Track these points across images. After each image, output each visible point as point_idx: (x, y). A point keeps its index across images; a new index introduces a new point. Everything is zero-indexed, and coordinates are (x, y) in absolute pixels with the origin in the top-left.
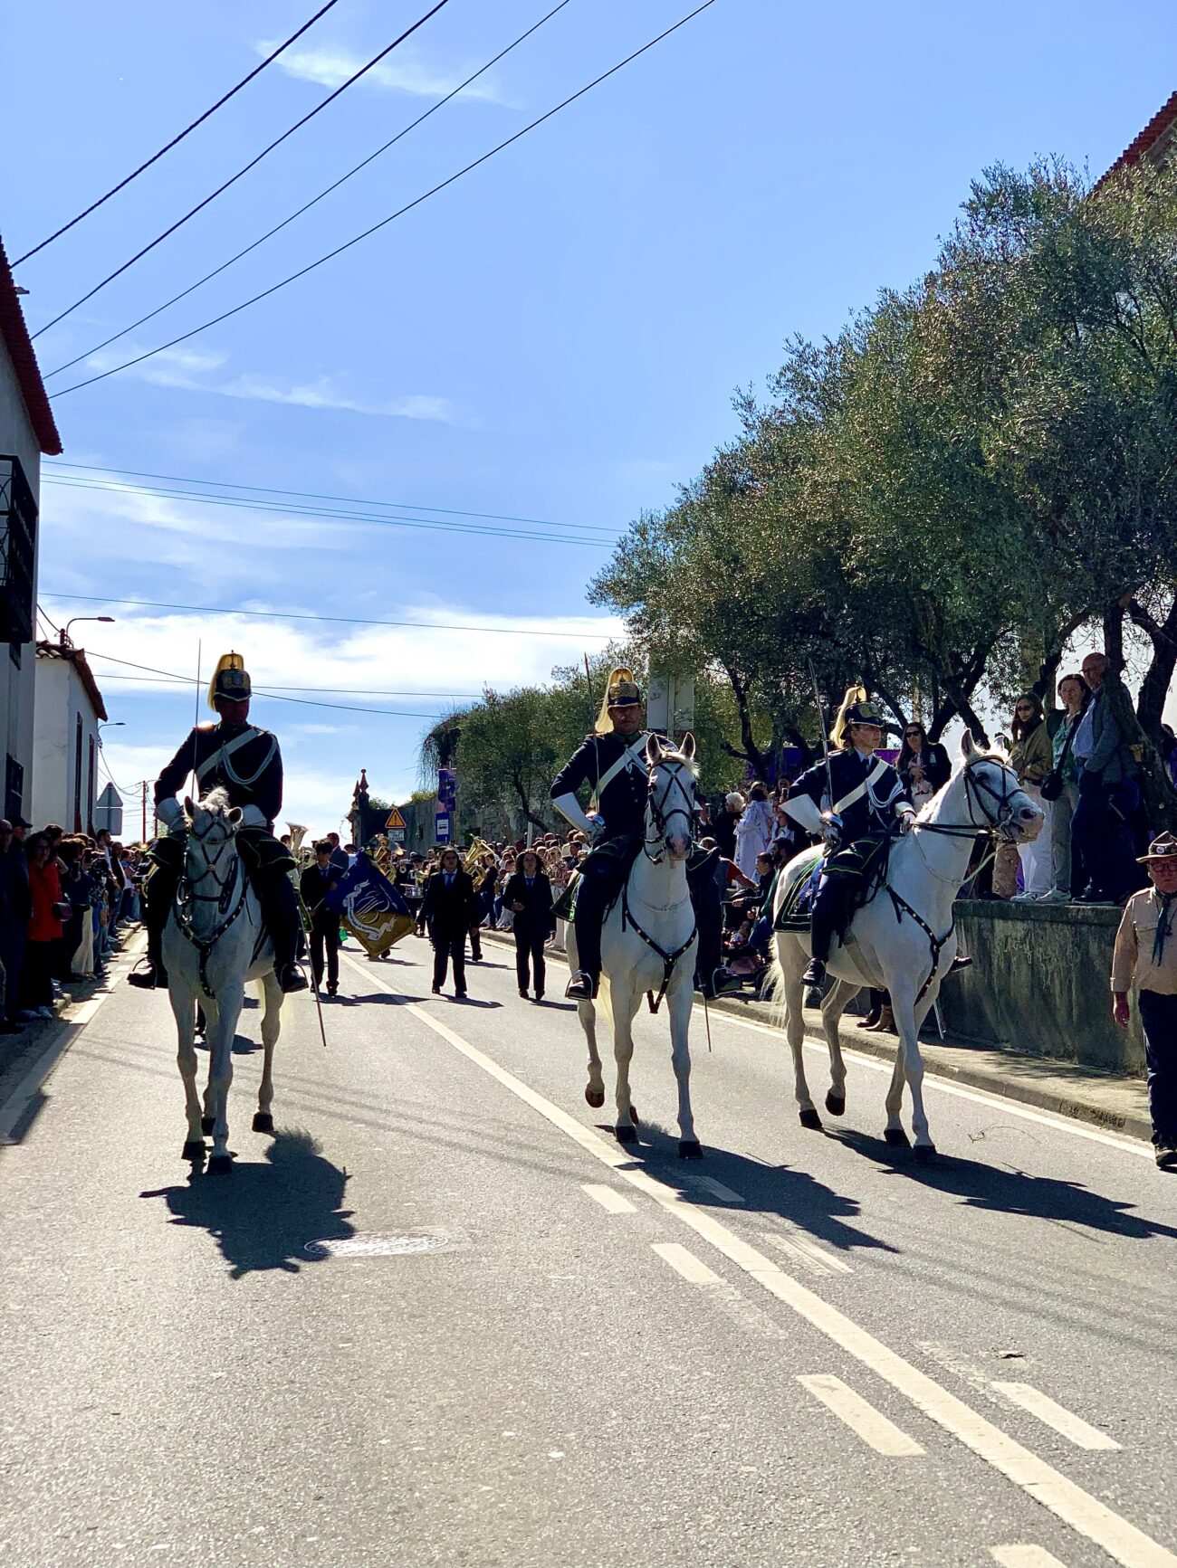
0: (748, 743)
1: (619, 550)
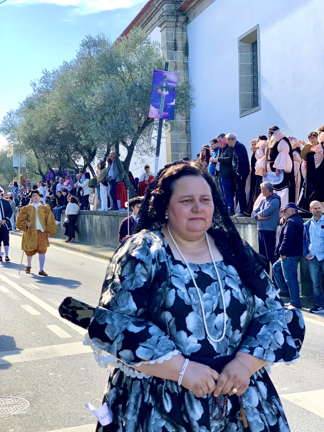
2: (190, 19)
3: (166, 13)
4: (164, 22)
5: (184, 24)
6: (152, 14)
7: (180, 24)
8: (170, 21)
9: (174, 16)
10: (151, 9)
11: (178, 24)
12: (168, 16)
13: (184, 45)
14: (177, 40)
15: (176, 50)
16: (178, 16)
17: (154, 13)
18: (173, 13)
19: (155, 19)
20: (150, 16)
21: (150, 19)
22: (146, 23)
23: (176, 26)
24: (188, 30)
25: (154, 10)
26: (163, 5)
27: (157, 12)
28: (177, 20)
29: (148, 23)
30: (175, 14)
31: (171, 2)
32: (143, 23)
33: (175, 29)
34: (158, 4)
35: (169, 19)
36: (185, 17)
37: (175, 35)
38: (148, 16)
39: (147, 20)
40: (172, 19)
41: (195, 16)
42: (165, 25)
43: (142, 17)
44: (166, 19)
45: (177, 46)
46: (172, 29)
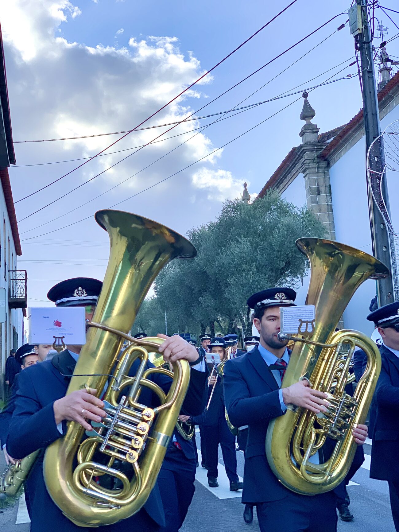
2: (331, 164)
3: (308, 161)
5: (326, 169)
6: (296, 160)
7: (323, 169)
8: (312, 168)
9: (315, 162)
10: (294, 157)
11: (319, 170)
12: (309, 163)
13: (327, 189)
14: (319, 184)
15: (319, 194)
16: (319, 162)
17: (298, 159)
18: (314, 160)
19: (298, 165)
20: (295, 162)
23: (318, 172)
24: (330, 174)
26: (305, 153)
27: (300, 159)
28: (318, 165)
29: (293, 168)
30: (316, 160)
31: (311, 150)
33: (317, 174)
34: (300, 152)
35: (311, 166)
36: (326, 162)
37: (318, 180)
40: (314, 166)
41: (335, 162)
42: (307, 172)
44: (307, 167)
45: (320, 190)
46: (315, 174)
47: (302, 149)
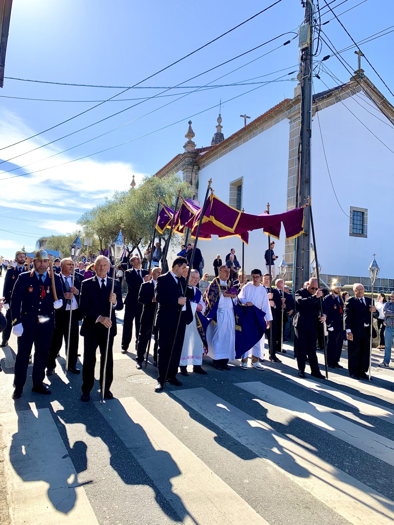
0: (101, 249)
1: (82, 216)
2: (200, 168)
3: (187, 163)
4: (186, 168)
5: (197, 171)
7: (195, 170)
8: (189, 168)
9: (192, 165)
10: (177, 160)
12: (188, 165)
13: (196, 183)
14: (192, 179)
15: (191, 185)
16: (194, 165)
18: (191, 164)
19: (179, 166)
20: (177, 164)
21: (176, 165)
22: (174, 167)
23: (192, 171)
24: (199, 175)
25: (179, 160)
26: (186, 158)
27: (181, 162)
28: (193, 168)
29: (175, 167)
30: (192, 164)
31: (190, 157)
32: (172, 167)
33: (191, 173)
34: (182, 157)
35: (189, 167)
36: (198, 166)
37: (191, 177)
38: (175, 164)
39: (174, 166)
40: (190, 167)
41: (204, 166)
42: (186, 170)
43: (172, 163)
44: (187, 167)
45: (192, 183)
46: (190, 173)
47: (185, 155)
